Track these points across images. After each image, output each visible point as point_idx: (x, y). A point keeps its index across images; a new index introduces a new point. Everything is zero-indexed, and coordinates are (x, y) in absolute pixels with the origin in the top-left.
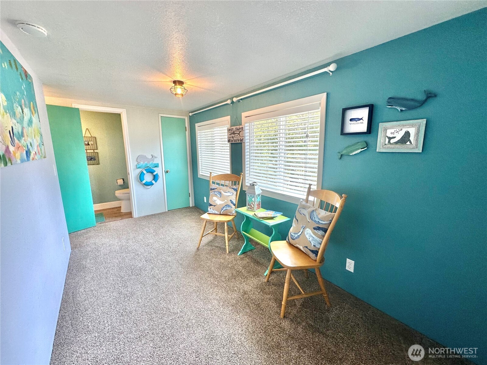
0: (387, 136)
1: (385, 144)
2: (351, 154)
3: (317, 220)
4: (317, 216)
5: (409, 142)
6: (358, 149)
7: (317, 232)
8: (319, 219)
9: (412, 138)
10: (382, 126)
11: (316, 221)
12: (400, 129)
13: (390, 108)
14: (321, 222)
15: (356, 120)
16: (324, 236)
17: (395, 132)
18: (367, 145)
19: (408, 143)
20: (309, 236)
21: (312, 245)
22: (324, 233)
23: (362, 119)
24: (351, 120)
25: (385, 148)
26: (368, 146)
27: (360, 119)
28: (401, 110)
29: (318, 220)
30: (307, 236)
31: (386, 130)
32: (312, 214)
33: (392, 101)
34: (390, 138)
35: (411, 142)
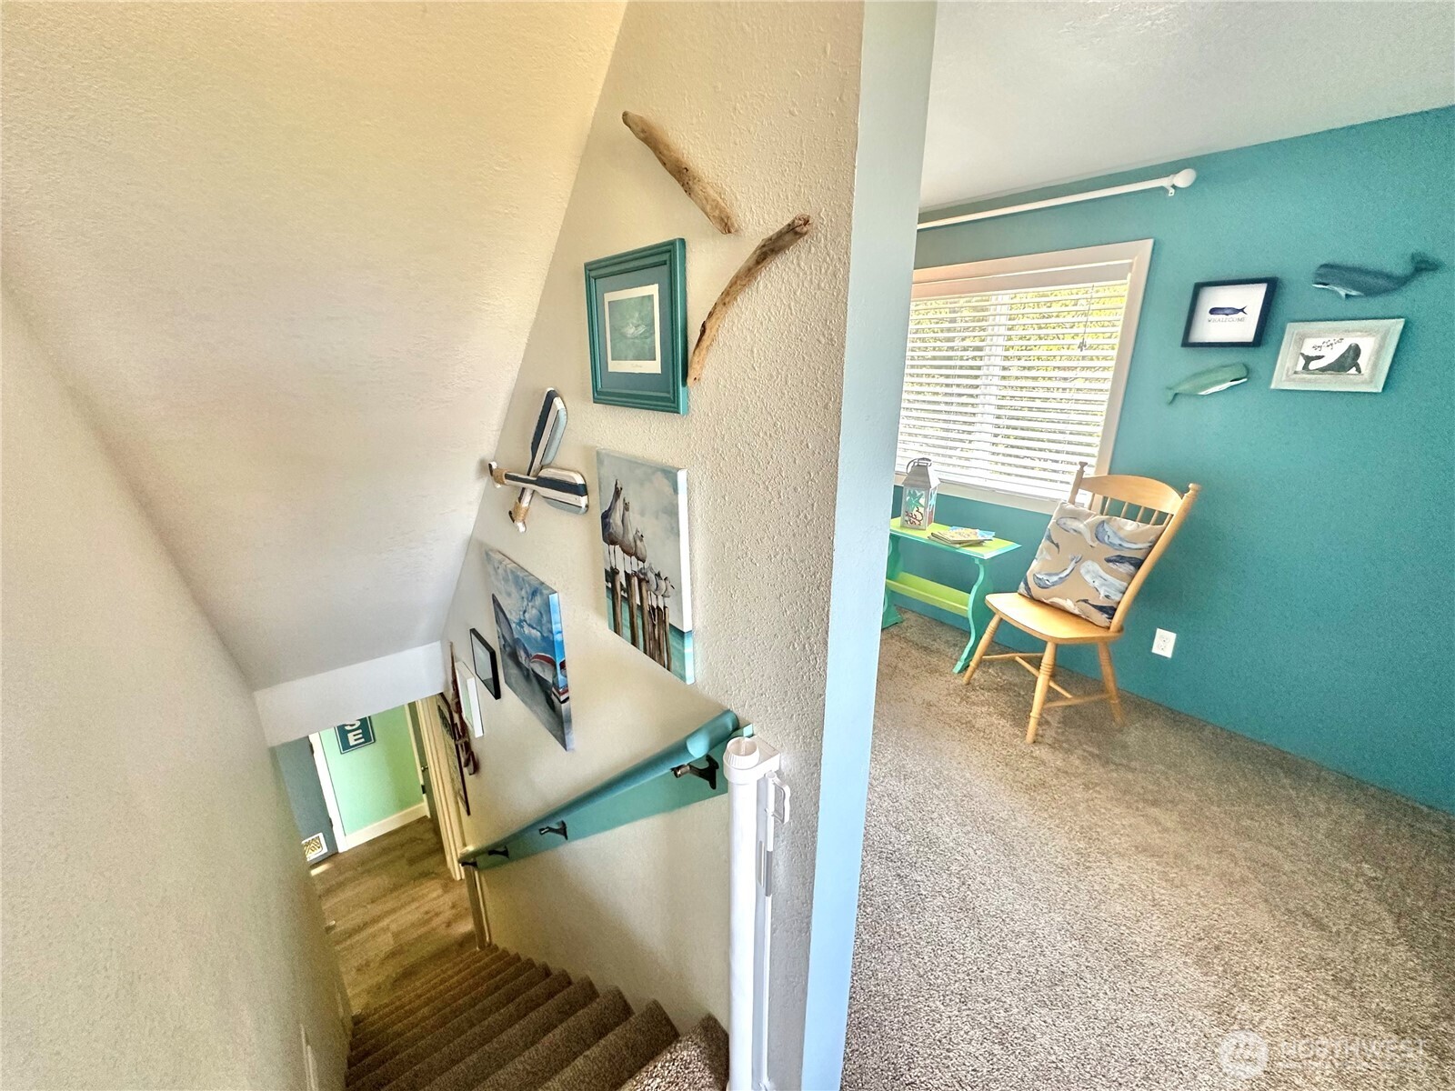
0: (1303, 354)
1: (1296, 373)
2: (1203, 393)
3: (1117, 542)
4: (1115, 533)
5: (1354, 368)
6: (1224, 381)
7: (1114, 567)
8: (1121, 539)
9: (1363, 361)
10: (1292, 330)
11: (1114, 545)
12: (1337, 339)
13: (1320, 288)
14: (1126, 545)
15: (1227, 312)
16: (1133, 577)
17: (1325, 344)
18: (1249, 372)
19: (1353, 370)
20: (1093, 577)
21: (1102, 595)
22: (1132, 568)
23: (1242, 310)
24: (1213, 311)
25: (1294, 380)
26: (1250, 375)
27: (1236, 311)
28: (1347, 295)
29: (1120, 542)
30: (1088, 578)
31: (1301, 339)
32: (1101, 529)
33: (1330, 273)
34: (1308, 359)
35: (1359, 370)
